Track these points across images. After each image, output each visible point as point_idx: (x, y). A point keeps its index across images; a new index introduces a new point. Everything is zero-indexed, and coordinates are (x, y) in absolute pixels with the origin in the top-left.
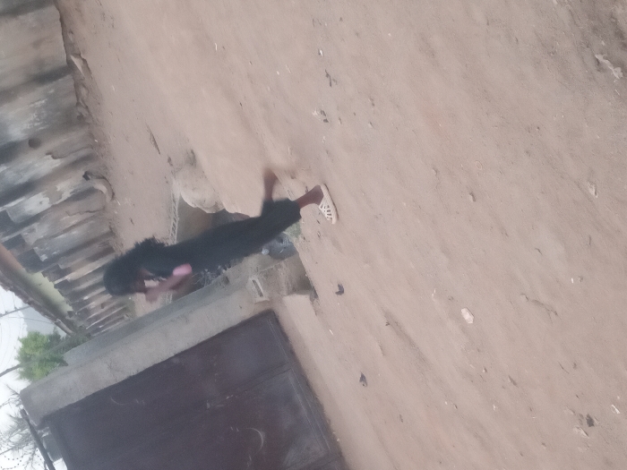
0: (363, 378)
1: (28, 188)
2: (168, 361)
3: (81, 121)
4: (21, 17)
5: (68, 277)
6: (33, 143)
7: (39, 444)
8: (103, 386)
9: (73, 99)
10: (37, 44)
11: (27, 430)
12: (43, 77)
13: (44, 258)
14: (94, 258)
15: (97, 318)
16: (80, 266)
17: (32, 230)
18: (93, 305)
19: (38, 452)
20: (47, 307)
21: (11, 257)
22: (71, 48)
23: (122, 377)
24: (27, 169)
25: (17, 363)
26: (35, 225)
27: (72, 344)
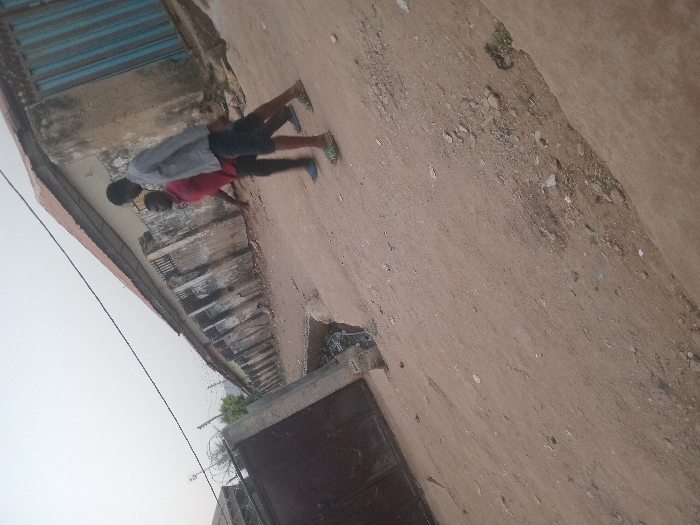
0: (417, 418)
1: (227, 314)
2: (305, 410)
3: (256, 276)
4: (225, 222)
5: (249, 363)
6: (231, 289)
7: (232, 460)
8: (268, 425)
9: (251, 264)
10: (233, 236)
11: (226, 453)
12: (235, 253)
13: (235, 352)
14: (261, 352)
15: (265, 385)
16: (255, 356)
17: (229, 337)
18: (262, 378)
19: (233, 465)
20: (237, 380)
21: (217, 352)
22: (250, 237)
23: (278, 420)
24: (226, 304)
25: (220, 413)
26: (231, 334)
27: (251, 401)
